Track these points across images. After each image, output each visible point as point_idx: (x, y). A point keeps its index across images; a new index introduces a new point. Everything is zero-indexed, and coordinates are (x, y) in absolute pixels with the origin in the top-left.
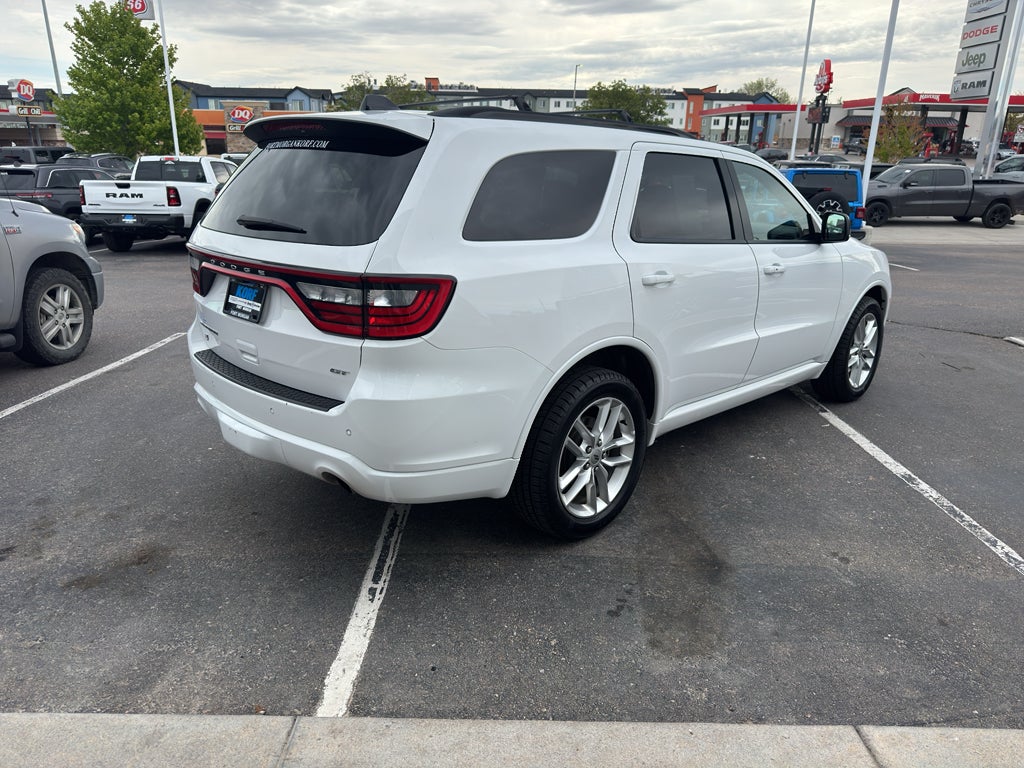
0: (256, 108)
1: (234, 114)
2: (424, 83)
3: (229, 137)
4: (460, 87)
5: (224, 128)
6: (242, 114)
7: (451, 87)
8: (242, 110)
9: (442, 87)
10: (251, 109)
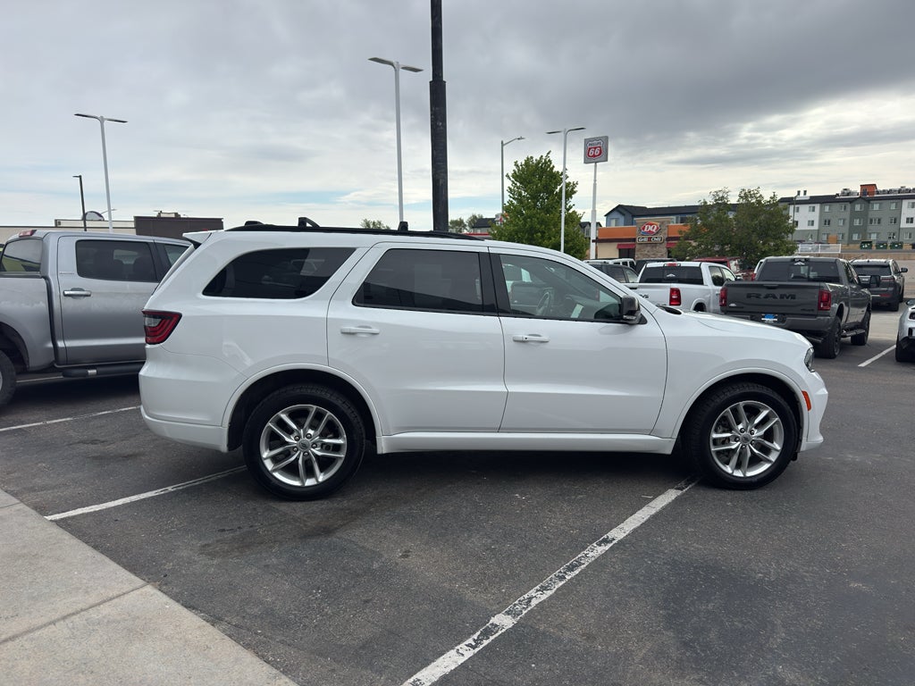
0: (662, 223)
1: (644, 229)
2: (859, 190)
3: (637, 247)
4: (899, 191)
5: (634, 240)
6: (650, 228)
7: (889, 192)
8: (651, 225)
9: (878, 193)
10: (659, 224)
